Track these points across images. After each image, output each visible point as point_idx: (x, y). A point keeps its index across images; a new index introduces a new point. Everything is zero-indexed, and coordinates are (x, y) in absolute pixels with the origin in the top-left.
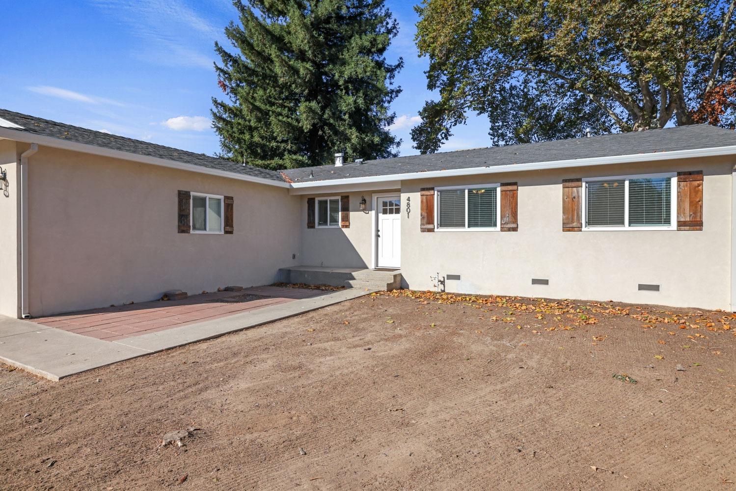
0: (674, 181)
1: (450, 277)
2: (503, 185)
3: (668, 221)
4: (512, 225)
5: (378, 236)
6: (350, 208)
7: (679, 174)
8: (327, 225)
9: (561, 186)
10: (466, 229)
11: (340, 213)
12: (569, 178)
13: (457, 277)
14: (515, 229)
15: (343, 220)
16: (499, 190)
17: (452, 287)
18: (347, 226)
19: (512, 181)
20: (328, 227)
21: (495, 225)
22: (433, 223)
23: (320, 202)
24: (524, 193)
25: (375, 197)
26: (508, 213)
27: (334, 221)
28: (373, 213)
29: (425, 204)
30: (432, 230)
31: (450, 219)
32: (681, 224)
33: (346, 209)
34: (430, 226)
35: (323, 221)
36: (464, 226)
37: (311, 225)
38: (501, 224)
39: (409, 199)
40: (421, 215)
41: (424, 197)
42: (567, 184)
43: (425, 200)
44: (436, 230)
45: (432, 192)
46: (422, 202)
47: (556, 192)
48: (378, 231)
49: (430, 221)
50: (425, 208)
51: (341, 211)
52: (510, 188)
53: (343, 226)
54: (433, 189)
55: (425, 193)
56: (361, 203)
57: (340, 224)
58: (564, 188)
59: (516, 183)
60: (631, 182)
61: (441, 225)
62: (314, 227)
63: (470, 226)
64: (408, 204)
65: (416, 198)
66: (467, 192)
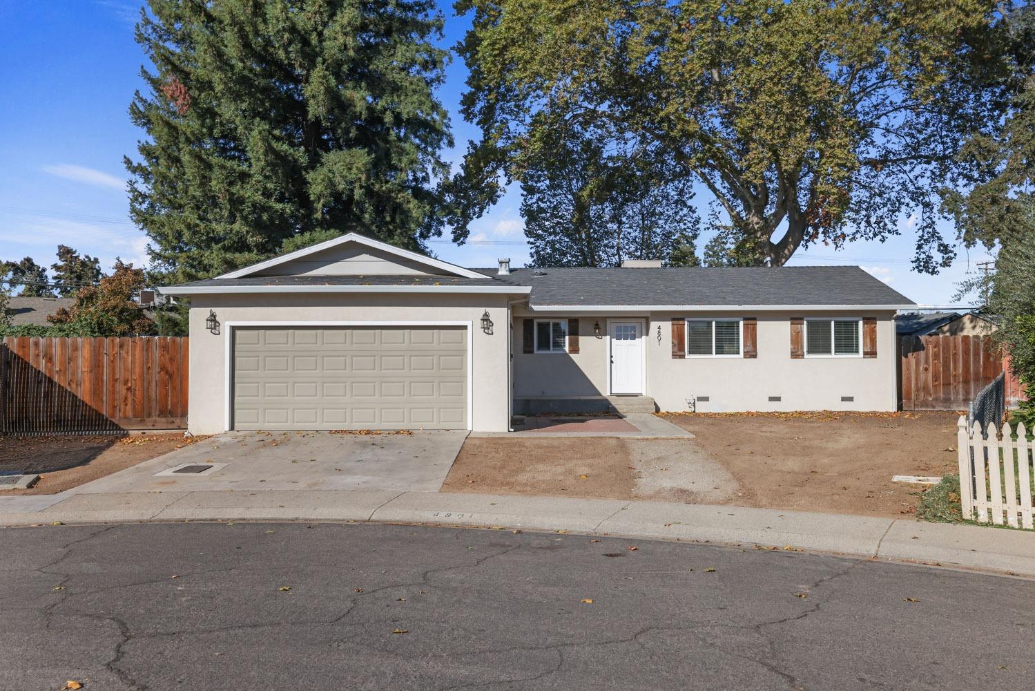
0: (861, 323)
1: (700, 399)
2: (745, 319)
3: (857, 351)
4: (752, 354)
5: (612, 362)
6: (580, 332)
7: (864, 319)
8: (549, 349)
9: (789, 322)
10: (714, 355)
11: (567, 338)
12: (795, 317)
13: (706, 399)
14: (755, 356)
15: (570, 345)
16: (741, 323)
17: (702, 408)
18: (577, 352)
19: (752, 318)
20: (551, 352)
21: (738, 353)
22: (684, 351)
23: (539, 325)
24: (761, 326)
25: (609, 322)
26: (749, 343)
27: (559, 345)
28: (608, 337)
29: (676, 332)
30: (683, 357)
31: (700, 346)
32: (866, 354)
33: (574, 332)
34: (682, 353)
35: (544, 344)
36: (711, 353)
37: (528, 349)
38: (744, 352)
39: (659, 328)
40: (672, 343)
41: (675, 326)
42: (795, 322)
43: (675, 330)
44: (686, 356)
45: (681, 322)
46: (673, 331)
47: (785, 327)
48: (611, 357)
49: (681, 348)
50: (676, 336)
51: (570, 334)
52: (751, 322)
53: (571, 352)
54: (683, 319)
55: (675, 322)
56: (595, 329)
57: (567, 349)
58: (792, 324)
59: (755, 319)
60: (836, 322)
61: (691, 352)
62: (532, 352)
63: (717, 353)
64: (659, 332)
65: (667, 327)
66: (714, 323)
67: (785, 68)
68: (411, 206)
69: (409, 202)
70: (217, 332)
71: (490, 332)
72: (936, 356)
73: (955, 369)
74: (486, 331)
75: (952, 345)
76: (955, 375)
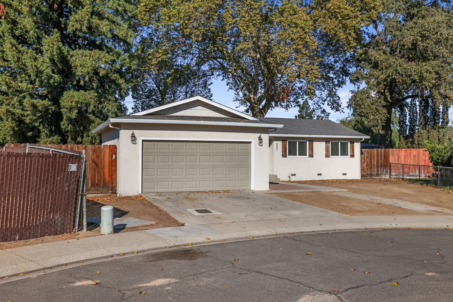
0: (349, 143)
1: (293, 175)
2: (309, 141)
3: (348, 155)
4: (311, 156)
7: (350, 142)
9: (325, 143)
10: (298, 156)
12: (327, 141)
13: (294, 175)
14: (313, 157)
16: (308, 143)
17: (293, 179)
19: (312, 140)
21: (306, 155)
24: (315, 144)
26: (311, 151)
30: (286, 157)
31: (292, 152)
32: (351, 156)
34: (286, 155)
36: (296, 155)
38: (309, 155)
39: (277, 144)
40: (282, 151)
42: (327, 142)
44: (287, 157)
45: (286, 142)
46: (282, 146)
47: (323, 144)
49: (286, 153)
50: (284, 148)
52: (311, 142)
54: (286, 140)
55: (284, 142)
58: (326, 143)
59: (313, 141)
60: (341, 143)
61: (289, 155)
63: (299, 155)
64: (277, 146)
65: (280, 143)
66: (298, 142)
67: (303, 34)
70: (135, 143)
71: (262, 145)
72: (367, 157)
73: (374, 162)
74: (260, 144)
75: (373, 153)
76: (374, 165)
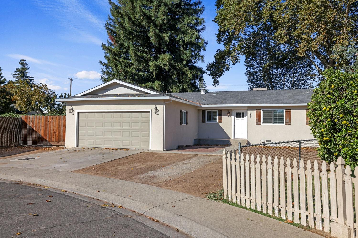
1: (267, 141)
2: (286, 109)
4: (289, 123)
5: (234, 126)
6: (222, 115)
8: (211, 121)
10: (273, 124)
11: (218, 117)
12: (307, 108)
13: (270, 141)
14: (290, 124)
15: (219, 119)
16: (285, 111)
18: (221, 122)
19: (289, 109)
20: (212, 122)
21: (283, 123)
22: (260, 122)
23: (208, 112)
24: (293, 112)
25: (233, 111)
26: (288, 119)
27: (215, 120)
28: (233, 117)
29: (257, 115)
30: (260, 124)
31: (267, 120)
33: (220, 115)
34: (260, 123)
35: (209, 119)
36: (272, 123)
37: (203, 121)
38: (286, 123)
39: (251, 113)
40: (256, 119)
41: (257, 112)
43: (257, 114)
44: (262, 124)
45: (260, 111)
46: (256, 114)
47: (304, 112)
48: (234, 124)
49: (260, 121)
50: (258, 116)
51: (219, 115)
52: (289, 110)
53: (219, 122)
54: (260, 110)
55: (257, 111)
56: (228, 113)
57: (218, 121)
58: (306, 111)
61: (263, 122)
62: (205, 122)
63: (274, 123)
64: (251, 115)
65: (254, 113)
66: (273, 111)
68: (188, 72)
69: (187, 71)
70: (73, 114)
71: (158, 114)
74: (156, 113)
